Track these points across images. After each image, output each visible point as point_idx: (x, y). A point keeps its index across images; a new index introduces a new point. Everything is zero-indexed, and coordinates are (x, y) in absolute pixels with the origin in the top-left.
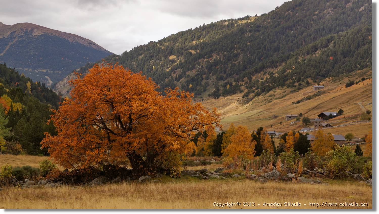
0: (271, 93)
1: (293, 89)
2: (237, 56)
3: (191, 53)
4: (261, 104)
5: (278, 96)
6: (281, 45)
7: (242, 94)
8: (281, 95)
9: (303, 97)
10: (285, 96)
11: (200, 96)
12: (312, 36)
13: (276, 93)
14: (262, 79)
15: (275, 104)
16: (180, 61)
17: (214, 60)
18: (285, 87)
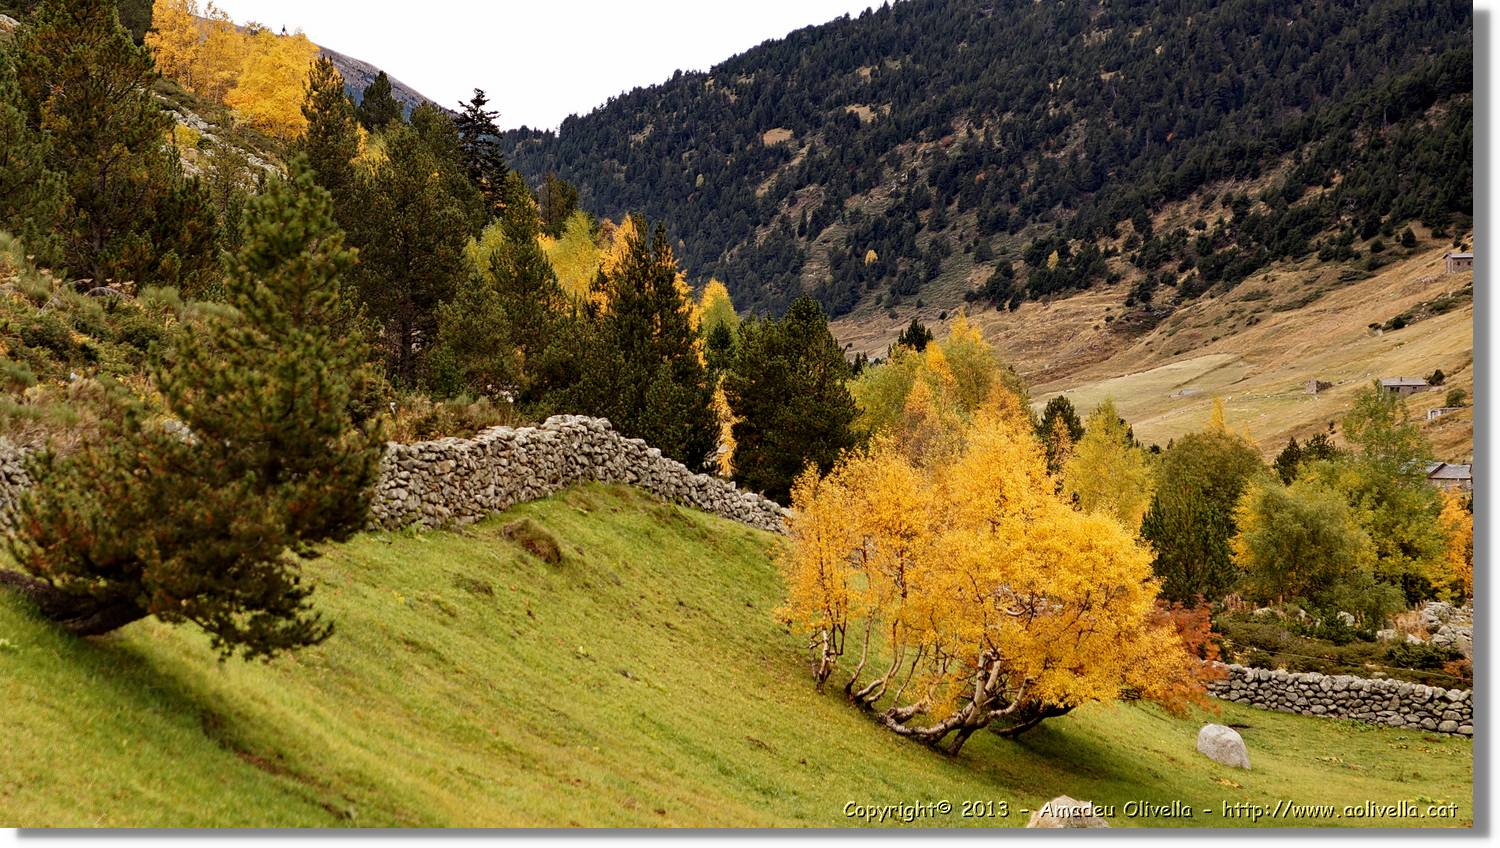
0: (1253, 283)
1: (1347, 266)
2: (1060, 125)
3: (854, 117)
4: (1214, 331)
5: (1287, 299)
8: (1301, 294)
10: (1317, 296)
11: (913, 300)
13: (1273, 287)
14: (1200, 225)
15: (1279, 332)
16: (812, 151)
17: (965, 148)
18: (1314, 258)
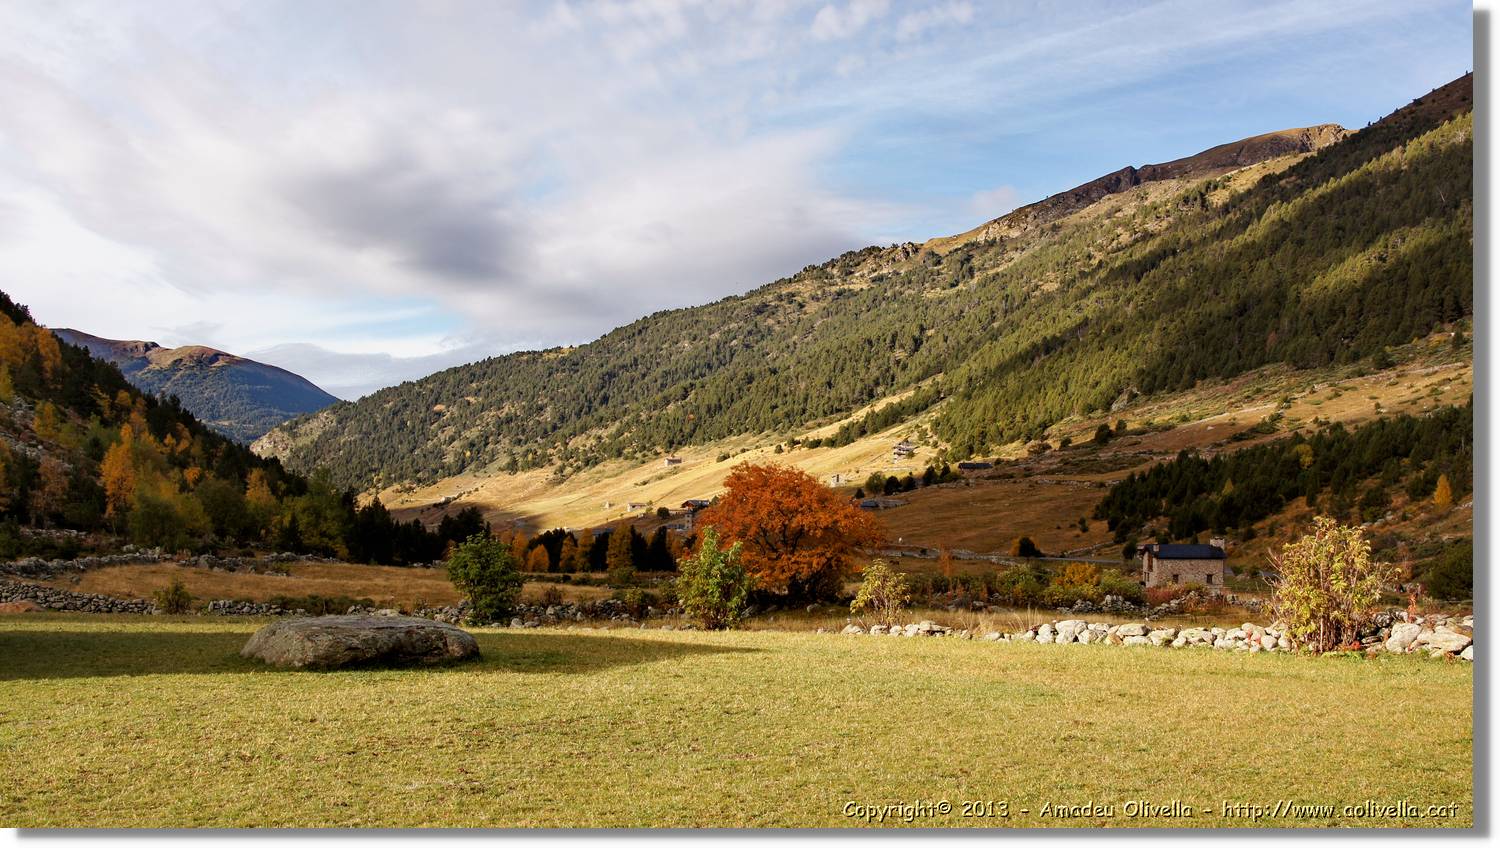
0: (599, 467)
1: (634, 462)
2: (541, 409)
3: (469, 403)
4: (583, 485)
5: (611, 473)
6: (611, 394)
7: (553, 468)
8: (615, 472)
9: (651, 475)
10: (622, 472)
11: (483, 470)
12: (659, 382)
13: (606, 469)
14: (584, 446)
15: (607, 485)
16: (452, 414)
17: (507, 414)
18: (621, 459)
